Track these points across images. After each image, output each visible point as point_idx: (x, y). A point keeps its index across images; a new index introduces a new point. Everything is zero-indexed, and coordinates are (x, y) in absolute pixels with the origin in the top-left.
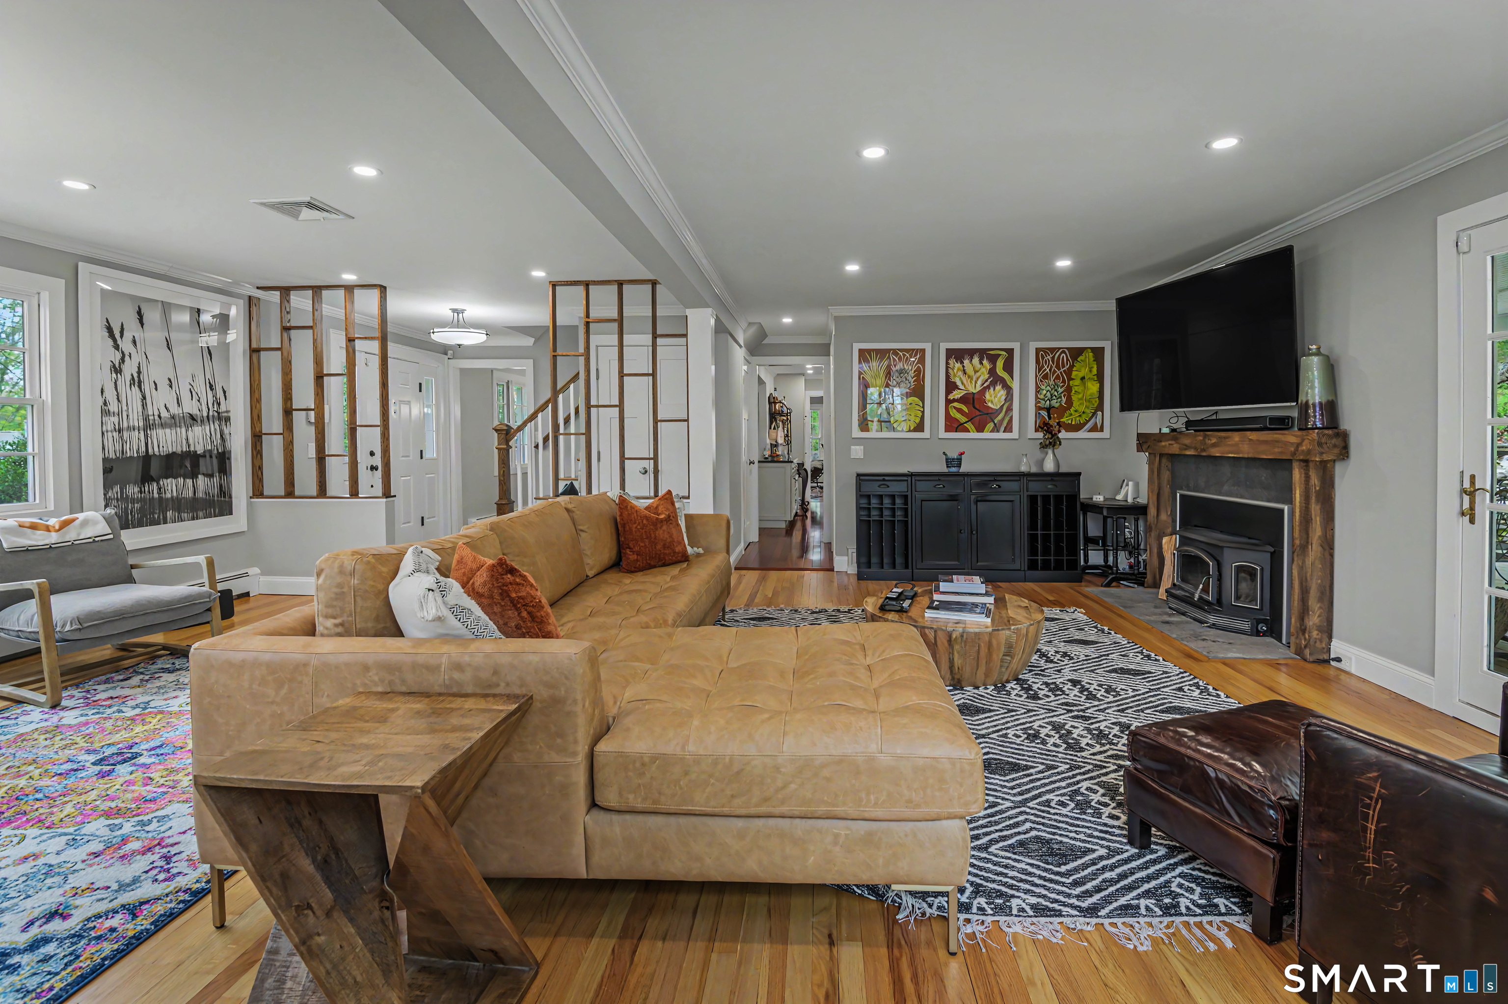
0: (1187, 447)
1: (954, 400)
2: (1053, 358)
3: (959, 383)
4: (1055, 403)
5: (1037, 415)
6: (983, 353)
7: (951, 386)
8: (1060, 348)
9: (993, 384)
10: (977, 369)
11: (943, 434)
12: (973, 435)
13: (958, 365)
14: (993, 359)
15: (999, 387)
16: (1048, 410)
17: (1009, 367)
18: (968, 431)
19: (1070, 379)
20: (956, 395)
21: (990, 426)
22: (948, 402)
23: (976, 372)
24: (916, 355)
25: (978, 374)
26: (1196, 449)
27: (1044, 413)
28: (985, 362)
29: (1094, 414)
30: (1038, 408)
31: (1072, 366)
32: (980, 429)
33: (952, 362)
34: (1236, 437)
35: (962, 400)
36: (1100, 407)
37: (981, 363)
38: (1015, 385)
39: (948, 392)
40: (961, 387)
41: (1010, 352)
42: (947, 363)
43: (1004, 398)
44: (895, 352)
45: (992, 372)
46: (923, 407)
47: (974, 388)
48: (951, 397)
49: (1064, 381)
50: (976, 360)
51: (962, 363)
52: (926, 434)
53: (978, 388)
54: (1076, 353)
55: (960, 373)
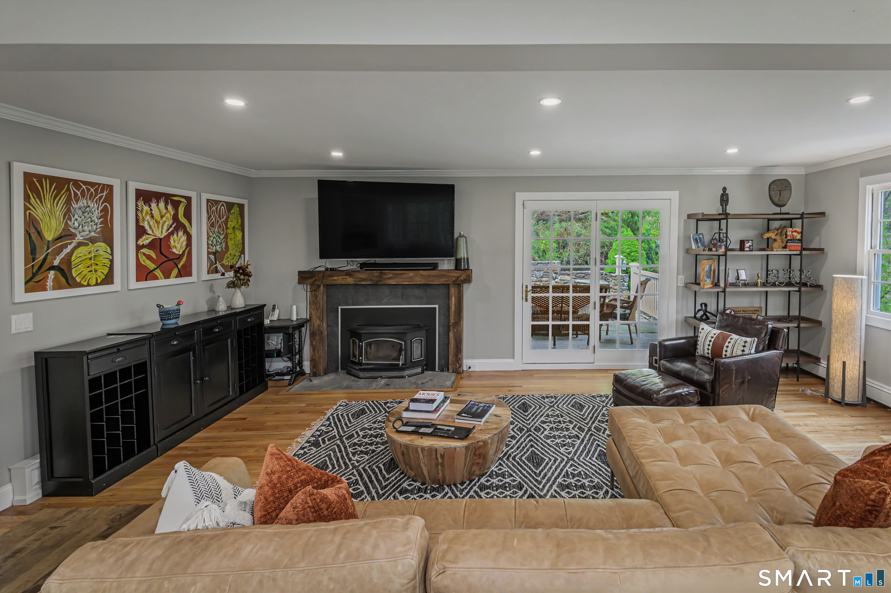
0: (364, 280)
1: (143, 246)
2: (217, 208)
3: (147, 227)
4: (218, 248)
5: (208, 258)
6: (168, 198)
7: (141, 231)
8: (221, 201)
9: (176, 229)
10: (163, 214)
11: (134, 284)
12: (162, 282)
13: (146, 208)
14: (176, 205)
15: (181, 233)
16: (214, 254)
17: (188, 215)
18: (156, 278)
19: (227, 228)
20: (145, 240)
21: (175, 272)
22: (139, 248)
23: (162, 217)
24: (102, 191)
25: (164, 219)
26: (371, 280)
27: (212, 257)
28: (170, 207)
29: (240, 256)
30: (209, 253)
31: (228, 218)
32: (167, 276)
33: (141, 203)
34: (411, 274)
35: (150, 246)
36: (243, 252)
37: (166, 208)
38: (194, 232)
39: (139, 235)
40: (150, 232)
41: (189, 199)
42: (137, 205)
43: (185, 243)
44: (77, 183)
45: (175, 218)
46: (112, 254)
47: (160, 233)
48: (140, 242)
49: (223, 230)
50: (162, 205)
51: (150, 206)
52: (116, 286)
53: (165, 234)
54: (230, 206)
55: (148, 217)
